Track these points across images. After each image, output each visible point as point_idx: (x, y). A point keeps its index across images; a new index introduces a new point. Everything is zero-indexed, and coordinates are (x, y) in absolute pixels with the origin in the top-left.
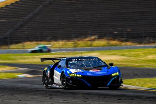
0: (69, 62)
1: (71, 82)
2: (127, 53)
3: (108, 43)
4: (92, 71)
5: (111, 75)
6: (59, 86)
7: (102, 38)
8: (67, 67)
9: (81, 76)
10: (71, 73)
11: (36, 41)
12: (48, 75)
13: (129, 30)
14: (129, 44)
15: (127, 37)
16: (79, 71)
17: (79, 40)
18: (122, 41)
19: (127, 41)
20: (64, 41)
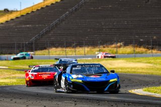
0: (74, 68)
1: (72, 86)
2: (152, 61)
3: (134, 51)
4: (92, 77)
5: (109, 81)
6: (65, 90)
7: (128, 45)
8: (71, 73)
9: (81, 81)
10: (72, 78)
11: (61, 47)
12: (57, 79)
13: (155, 38)
14: (154, 51)
15: (153, 45)
16: (80, 76)
17: (104, 47)
18: (148, 48)
19: (152, 48)
20: (90, 47)
